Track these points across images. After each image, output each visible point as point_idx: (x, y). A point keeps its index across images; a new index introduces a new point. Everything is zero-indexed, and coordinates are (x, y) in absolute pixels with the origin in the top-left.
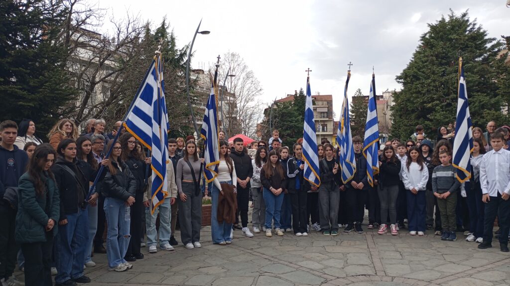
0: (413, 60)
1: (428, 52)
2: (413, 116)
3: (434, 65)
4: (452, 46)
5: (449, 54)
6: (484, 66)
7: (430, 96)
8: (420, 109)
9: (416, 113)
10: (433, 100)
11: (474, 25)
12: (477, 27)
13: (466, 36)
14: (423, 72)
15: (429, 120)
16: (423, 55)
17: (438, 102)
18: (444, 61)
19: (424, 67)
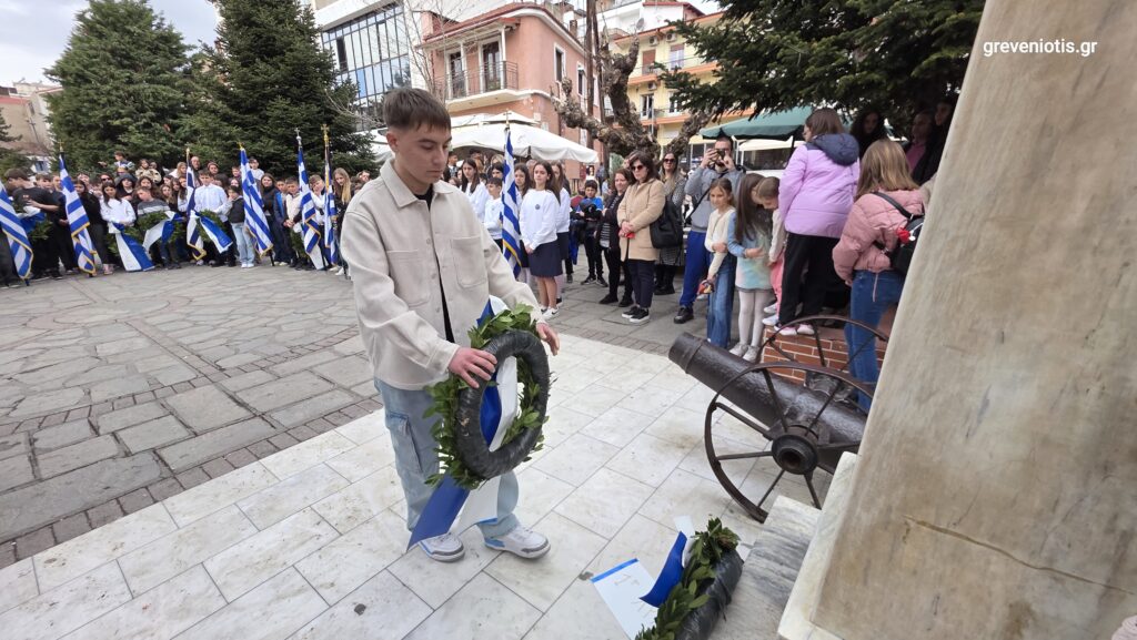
0: (70, 47)
1: (95, 42)
2: (93, 136)
3: (110, 64)
4: (134, 43)
5: (132, 54)
6: (188, 81)
7: (115, 109)
8: (102, 126)
9: (97, 132)
10: (120, 116)
11: (162, 19)
12: (166, 24)
13: (152, 33)
14: (94, 72)
15: (120, 143)
16: (87, 45)
17: (129, 120)
18: (126, 62)
19: (93, 64)
